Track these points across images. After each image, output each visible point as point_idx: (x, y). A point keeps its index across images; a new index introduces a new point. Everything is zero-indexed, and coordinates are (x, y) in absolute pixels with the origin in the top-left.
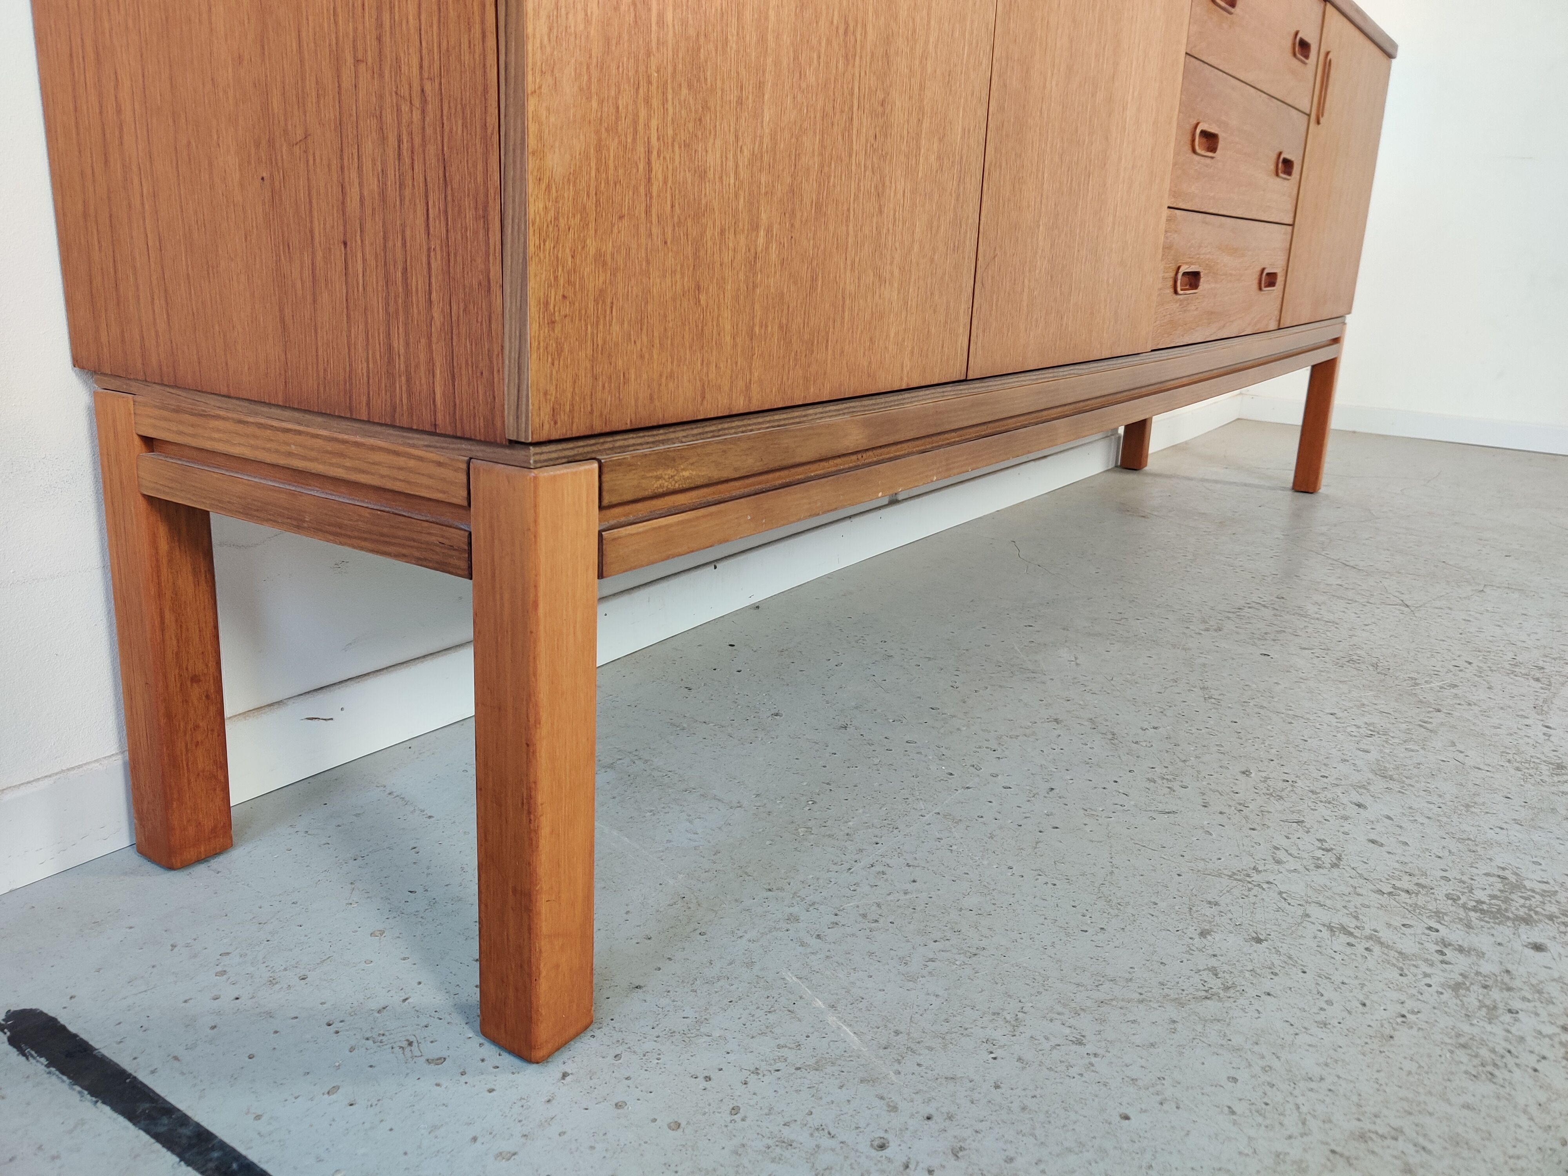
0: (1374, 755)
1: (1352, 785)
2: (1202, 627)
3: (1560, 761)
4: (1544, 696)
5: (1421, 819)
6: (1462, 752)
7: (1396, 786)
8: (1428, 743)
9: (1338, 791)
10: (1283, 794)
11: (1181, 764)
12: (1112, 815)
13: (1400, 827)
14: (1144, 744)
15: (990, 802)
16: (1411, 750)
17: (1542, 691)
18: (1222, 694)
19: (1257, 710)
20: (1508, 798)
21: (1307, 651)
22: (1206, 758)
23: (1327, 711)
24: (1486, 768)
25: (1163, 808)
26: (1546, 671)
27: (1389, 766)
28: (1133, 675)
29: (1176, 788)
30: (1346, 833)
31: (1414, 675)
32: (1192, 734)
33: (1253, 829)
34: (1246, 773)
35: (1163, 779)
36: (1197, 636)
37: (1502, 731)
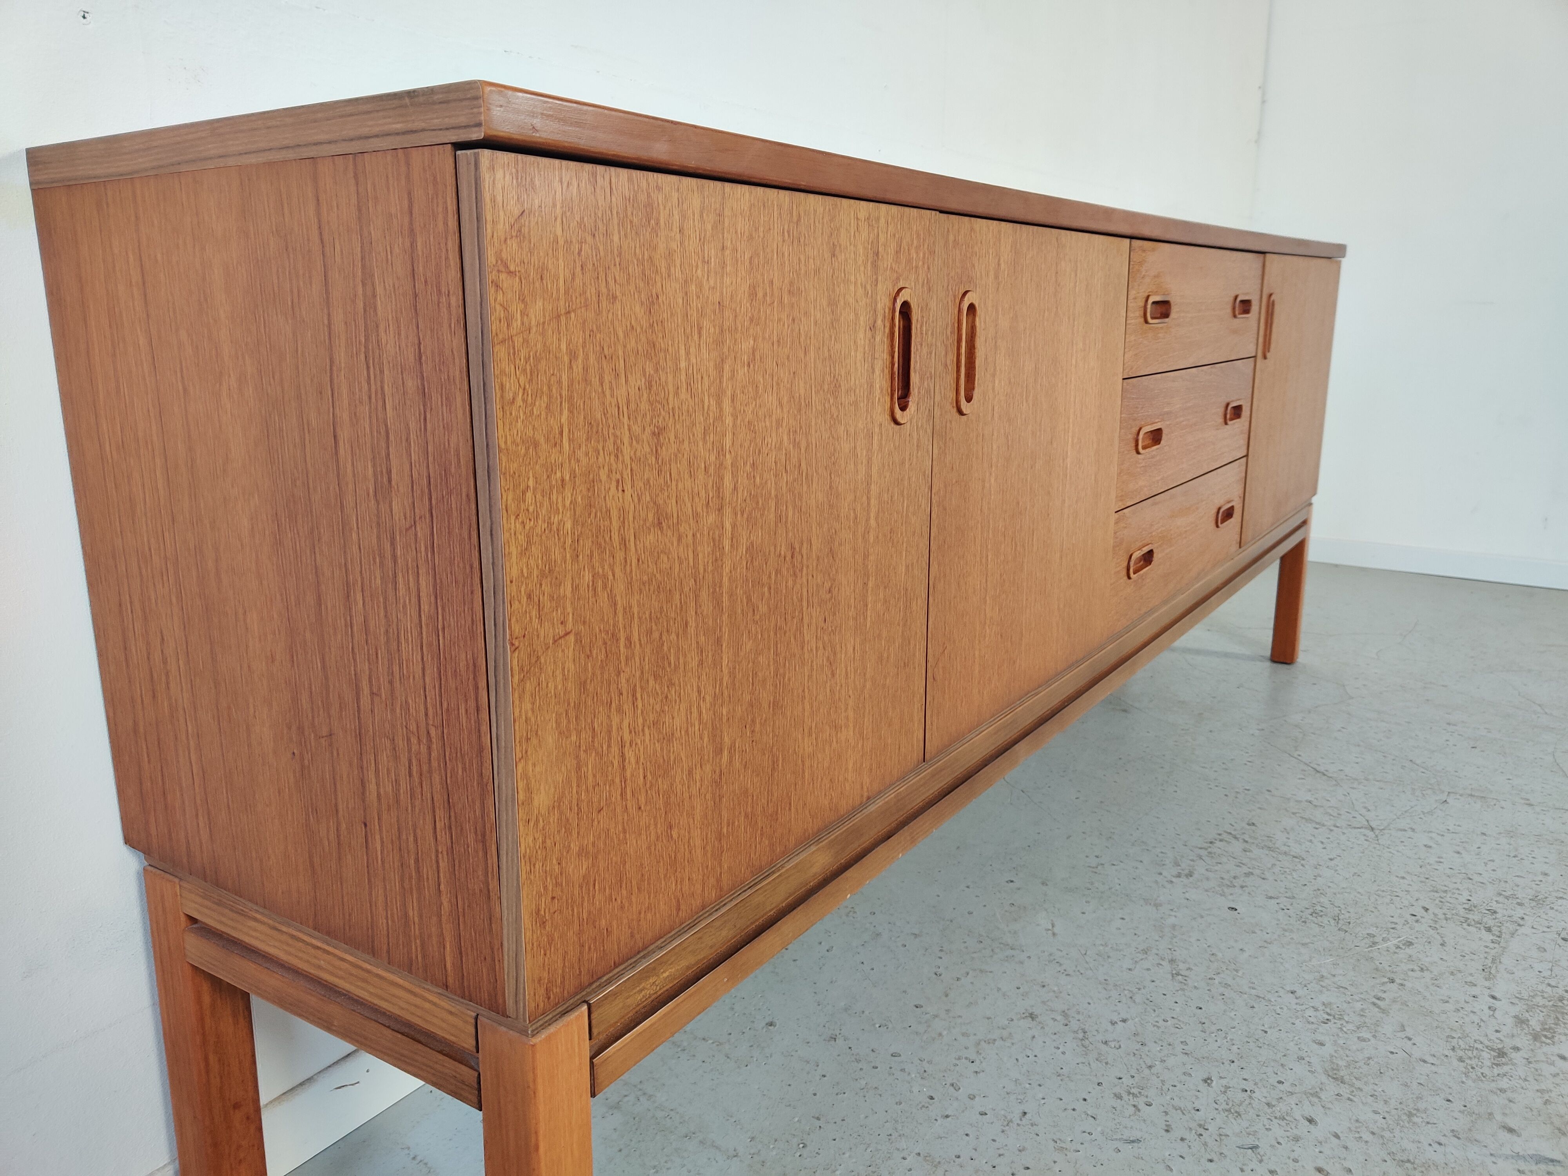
0: (1329, 1049)
1: (1305, 1093)
2: (1175, 871)
3: (1500, 1046)
4: (1493, 952)
5: (1366, 1136)
6: (1410, 1039)
7: (1345, 1090)
8: (1379, 1029)
9: (1293, 1100)
10: (1241, 1109)
11: (1147, 1071)
12: (1079, 1147)
13: (1346, 1148)
14: (1112, 1044)
15: (967, 1135)
16: (1363, 1040)
17: (1492, 945)
18: (1189, 969)
19: (1222, 990)
20: (1449, 1101)
21: (1273, 901)
22: (1171, 1061)
23: (1288, 988)
24: (1431, 1060)
25: (1127, 1134)
26: (1498, 916)
27: (1342, 1063)
28: (1106, 945)
29: (1142, 1106)
30: (1296, 1161)
31: (1373, 931)
32: (1158, 1027)
33: (1211, 1161)
34: (1207, 1081)
35: (1129, 1093)
36: (1169, 886)
37: (1449, 1007)
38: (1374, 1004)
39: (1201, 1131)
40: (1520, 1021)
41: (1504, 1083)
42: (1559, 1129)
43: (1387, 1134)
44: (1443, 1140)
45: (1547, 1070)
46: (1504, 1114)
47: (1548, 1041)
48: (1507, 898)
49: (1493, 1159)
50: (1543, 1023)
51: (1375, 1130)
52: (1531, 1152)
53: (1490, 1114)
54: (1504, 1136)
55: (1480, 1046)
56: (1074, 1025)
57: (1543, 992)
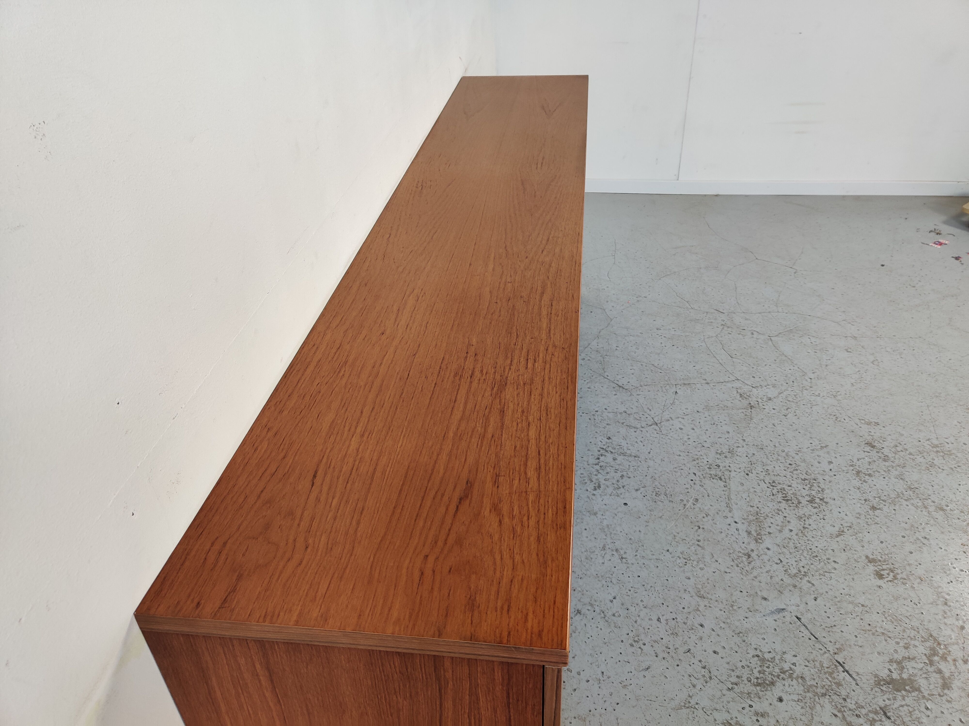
0: (692, 580)
1: (694, 610)
2: (592, 486)
3: (747, 552)
4: (727, 493)
6: (717, 561)
8: (705, 560)
11: (635, 625)
12: (631, 682)
13: (718, 635)
14: (616, 615)
15: (588, 697)
16: (702, 569)
17: (725, 489)
18: (625, 553)
19: (643, 561)
20: (741, 592)
21: (639, 492)
22: (642, 614)
23: (666, 549)
24: (728, 570)
25: (644, 666)
26: (721, 468)
27: (700, 587)
28: (586, 551)
29: (642, 647)
30: (705, 651)
31: (681, 497)
32: (629, 596)
33: (678, 665)
34: (659, 620)
35: (635, 641)
36: (594, 497)
37: (723, 535)
38: (698, 545)
39: (668, 650)
40: (749, 533)
41: (755, 573)
42: (779, 591)
43: (729, 621)
44: (747, 615)
45: (766, 558)
46: (761, 591)
47: (761, 541)
48: (720, 454)
49: (765, 618)
50: (756, 531)
51: (724, 620)
52: (775, 608)
53: (756, 593)
54: (764, 602)
55: (740, 555)
56: (597, 609)
57: (750, 511)
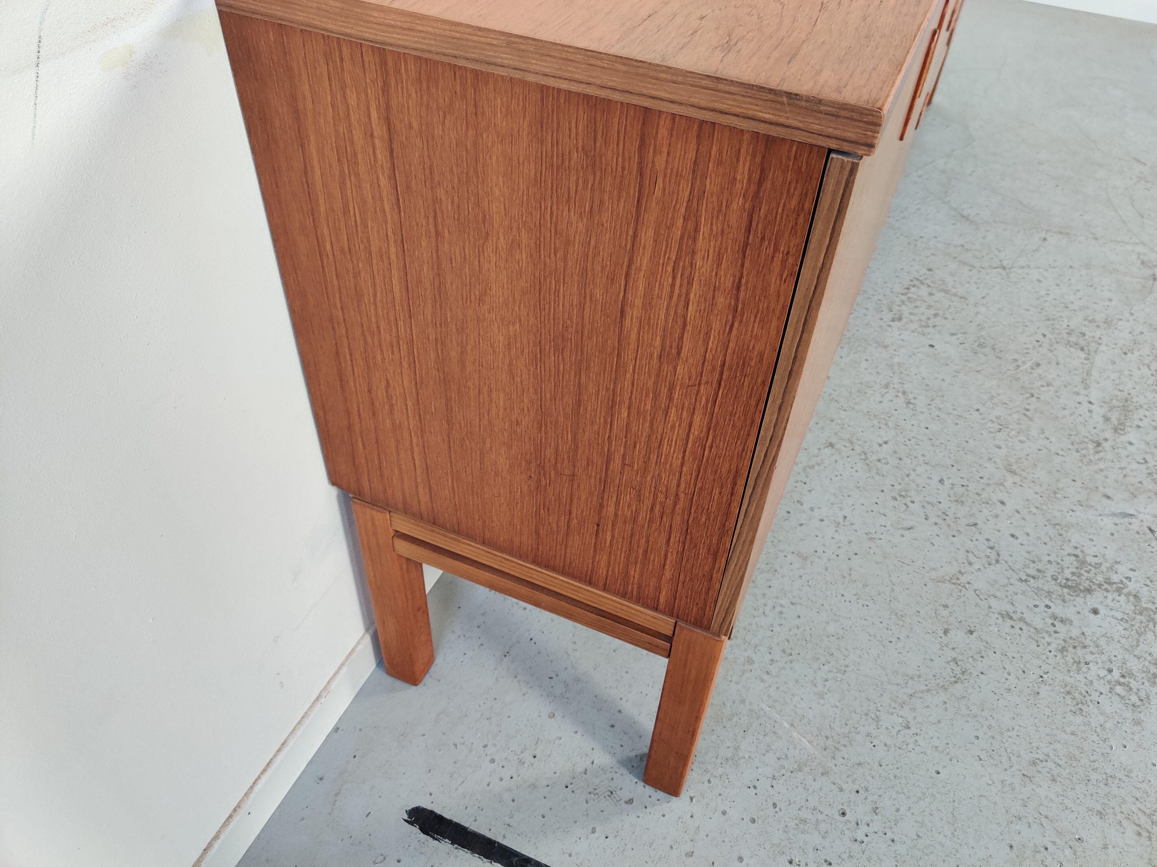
0: (1004, 451)
1: (996, 484)
3: (1097, 439)
4: (1086, 367)
5: (1034, 510)
6: (1048, 439)
7: (1017, 479)
8: (1030, 433)
9: (990, 490)
10: (963, 499)
11: (906, 479)
12: (881, 536)
13: (1024, 519)
14: (883, 461)
15: (817, 536)
16: (1021, 442)
17: (1085, 362)
18: (915, 398)
19: (937, 413)
20: (1074, 481)
21: (955, 337)
22: (919, 470)
23: (975, 407)
24: (1061, 453)
25: (906, 524)
26: (1087, 337)
27: (1013, 460)
28: (861, 383)
29: (909, 504)
30: (999, 531)
31: (1016, 356)
32: (906, 445)
33: (954, 536)
34: (941, 481)
35: (900, 496)
36: (889, 329)
37: (1067, 412)
38: (1025, 415)
39: (945, 517)
40: (1107, 419)
41: (1101, 465)
42: (1133, 494)
43: (1044, 507)
44: (1074, 508)
45: (1123, 453)
46: (1104, 487)
47: (1122, 432)
48: (1090, 322)
49: (1101, 517)
50: (1119, 420)
51: (1038, 505)
52: (1120, 511)
53: (1097, 487)
54: (1105, 501)
55: (1086, 440)
56: (858, 449)
57: (1116, 396)
